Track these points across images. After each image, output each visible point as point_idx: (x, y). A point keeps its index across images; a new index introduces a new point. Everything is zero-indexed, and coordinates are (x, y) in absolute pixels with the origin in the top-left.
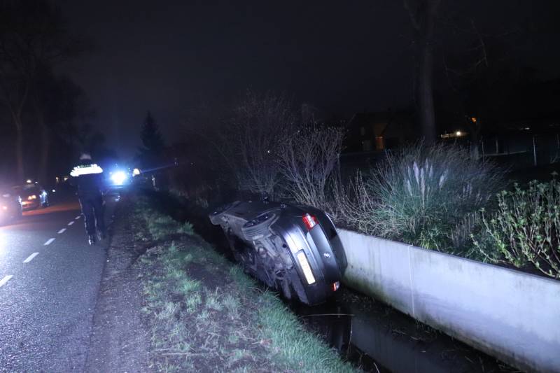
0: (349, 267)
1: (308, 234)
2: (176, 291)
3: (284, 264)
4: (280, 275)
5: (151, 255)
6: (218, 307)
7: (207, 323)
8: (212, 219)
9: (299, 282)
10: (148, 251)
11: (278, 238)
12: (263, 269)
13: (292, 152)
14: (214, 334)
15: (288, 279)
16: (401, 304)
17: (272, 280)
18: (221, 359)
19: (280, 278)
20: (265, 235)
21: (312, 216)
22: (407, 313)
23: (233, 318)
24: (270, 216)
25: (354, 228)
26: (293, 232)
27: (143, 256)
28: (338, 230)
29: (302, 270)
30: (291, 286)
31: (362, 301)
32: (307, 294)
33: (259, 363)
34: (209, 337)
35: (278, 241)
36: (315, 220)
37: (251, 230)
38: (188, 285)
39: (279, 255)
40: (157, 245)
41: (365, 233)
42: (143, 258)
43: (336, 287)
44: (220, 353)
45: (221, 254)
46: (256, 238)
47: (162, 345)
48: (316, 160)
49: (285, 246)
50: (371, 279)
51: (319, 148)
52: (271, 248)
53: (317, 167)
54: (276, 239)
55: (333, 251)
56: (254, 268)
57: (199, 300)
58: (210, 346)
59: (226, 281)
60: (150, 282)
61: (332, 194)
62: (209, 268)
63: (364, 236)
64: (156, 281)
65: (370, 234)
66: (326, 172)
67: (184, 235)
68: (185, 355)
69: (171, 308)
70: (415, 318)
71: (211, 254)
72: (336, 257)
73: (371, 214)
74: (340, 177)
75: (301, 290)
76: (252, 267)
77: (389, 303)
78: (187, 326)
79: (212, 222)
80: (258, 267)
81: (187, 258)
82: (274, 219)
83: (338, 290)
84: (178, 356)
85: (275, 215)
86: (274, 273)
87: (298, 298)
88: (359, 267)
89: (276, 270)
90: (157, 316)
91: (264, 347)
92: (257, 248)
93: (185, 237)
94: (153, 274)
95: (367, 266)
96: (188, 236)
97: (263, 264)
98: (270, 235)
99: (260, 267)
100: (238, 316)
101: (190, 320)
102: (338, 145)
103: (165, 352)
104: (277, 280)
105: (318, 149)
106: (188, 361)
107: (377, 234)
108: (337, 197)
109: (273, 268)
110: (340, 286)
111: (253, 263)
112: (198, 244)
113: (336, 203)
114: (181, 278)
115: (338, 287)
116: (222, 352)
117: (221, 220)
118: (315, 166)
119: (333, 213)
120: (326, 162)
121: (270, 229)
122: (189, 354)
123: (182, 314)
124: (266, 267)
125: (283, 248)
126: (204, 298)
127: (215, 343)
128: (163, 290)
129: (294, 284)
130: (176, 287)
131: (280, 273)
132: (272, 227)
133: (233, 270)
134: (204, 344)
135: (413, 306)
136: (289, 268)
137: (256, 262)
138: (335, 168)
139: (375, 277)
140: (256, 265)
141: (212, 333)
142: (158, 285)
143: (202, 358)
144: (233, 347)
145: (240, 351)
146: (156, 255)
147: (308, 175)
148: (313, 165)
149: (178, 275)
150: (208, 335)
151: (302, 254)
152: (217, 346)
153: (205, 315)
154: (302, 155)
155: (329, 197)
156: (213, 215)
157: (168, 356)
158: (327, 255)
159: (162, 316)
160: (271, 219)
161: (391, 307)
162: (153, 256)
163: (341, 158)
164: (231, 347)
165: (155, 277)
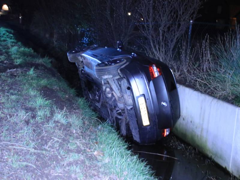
0: (181, 119)
1: (151, 83)
2: (29, 105)
3: (125, 104)
4: (120, 114)
5: (11, 75)
6: (63, 121)
7: (52, 131)
8: (70, 56)
9: (136, 122)
10: (8, 71)
11: (125, 81)
12: (106, 107)
13: (151, 11)
14: (56, 139)
15: (126, 119)
16: (221, 157)
17: (112, 117)
18: (59, 157)
19: (119, 117)
20: (114, 76)
21: (157, 67)
22: (224, 166)
23: (74, 132)
24: (120, 61)
25: (192, 86)
26: (138, 78)
27: (4, 74)
28: (178, 85)
29: (140, 112)
30: (128, 125)
31: (186, 149)
32: (140, 134)
33: (90, 167)
34: (52, 140)
35: (124, 83)
36: (159, 72)
37: (102, 69)
38: (40, 101)
39: (123, 96)
40: (17, 68)
41: (201, 91)
42: (4, 76)
43: (166, 133)
44: (59, 153)
45: (72, 88)
46: (106, 77)
47: (11, 140)
48: (171, 22)
49: (129, 88)
50: (198, 132)
51: (176, 12)
52: (117, 89)
53: (171, 29)
54: (122, 82)
55: (170, 102)
56: (98, 105)
57: (48, 113)
58: (52, 147)
59: (73, 107)
60: (6, 94)
61: (179, 54)
62: (60, 94)
63: (200, 94)
64: (12, 94)
65: (205, 93)
66: (178, 34)
67: (42, 65)
68: (29, 151)
69: (23, 115)
70: (231, 172)
71: (64, 85)
72: (172, 107)
73: (210, 75)
74: (189, 40)
75: (135, 129)
76: (97, 104)
77: (210, 155)
78: (34, 131)
79: (69, 60)
80: (102, 105)
81: (42, 82)
82: (124, 64)
83: (167, 136)
84: (22, 150)
85: (125, 61)
86: (115, 111)
87: (132, 137)
88: (190, 120)
89: (117, 109)
90: (9, 119)
91: (96, 158)
92: (104, 88)
93: (43, 68)
94: (11, 89)
95: (197, 120)
96: (46, 68)
97: (107, 102)
98: (118, 77)
99: (104, 106)
100: (79, 131)
101: (37, 126)
102: (194, 13)
103: (13, 145)
104: (117, 118)
105: (174, 13)
106: (31, 154)
107: (211, 93)
108: (183, 56)
109: (115, 107)
110: (170, 133)
111: (99, 101)
112: (54, 75)
113: (181, 62)
114: (35, 96)
115: (168, 133)
116: (61, 153)
117: (78, 59)
118: (169, 28)
119: (176, 71)
120: (179, 25)
121: (119, 72)
122: (33, 150)
123: (32, 121)
124: (110, 105)
125: (127, 90)
126: (52, 113)
127: (57, 145)
128: (18, 102)
129: (130, 123)
130: (29, 101)
131: (120, 113)
132: (121, 70)
133: (81, 101)
134: (47, 145)
135: (231, 161)
136: (129, 108)
137: (101, 100)
138: (187, 32)
139: (202, 131)
140: (100, 103)
141: (55, 138)
142: (13, 97)
143: (43, 154)
144: (71, 151)
145: (76, 155)
146: (15, 76)
147: (161, 34)
148: (168, 26)
149: (32, 93)
150: (51, 139)
151: (143, 98)
152: (58, 148)
153: (51, 124)
154: (160, 15)
155: (175, 56)
156: (71, 53)
157: (14, 149)
158: (164, 104)
159: (14, 119)
160: (121, 63)
161: (210, 159)
162: (12, 76)
163: (193, 25)
164: (69, 151)
165: (12, 91)
